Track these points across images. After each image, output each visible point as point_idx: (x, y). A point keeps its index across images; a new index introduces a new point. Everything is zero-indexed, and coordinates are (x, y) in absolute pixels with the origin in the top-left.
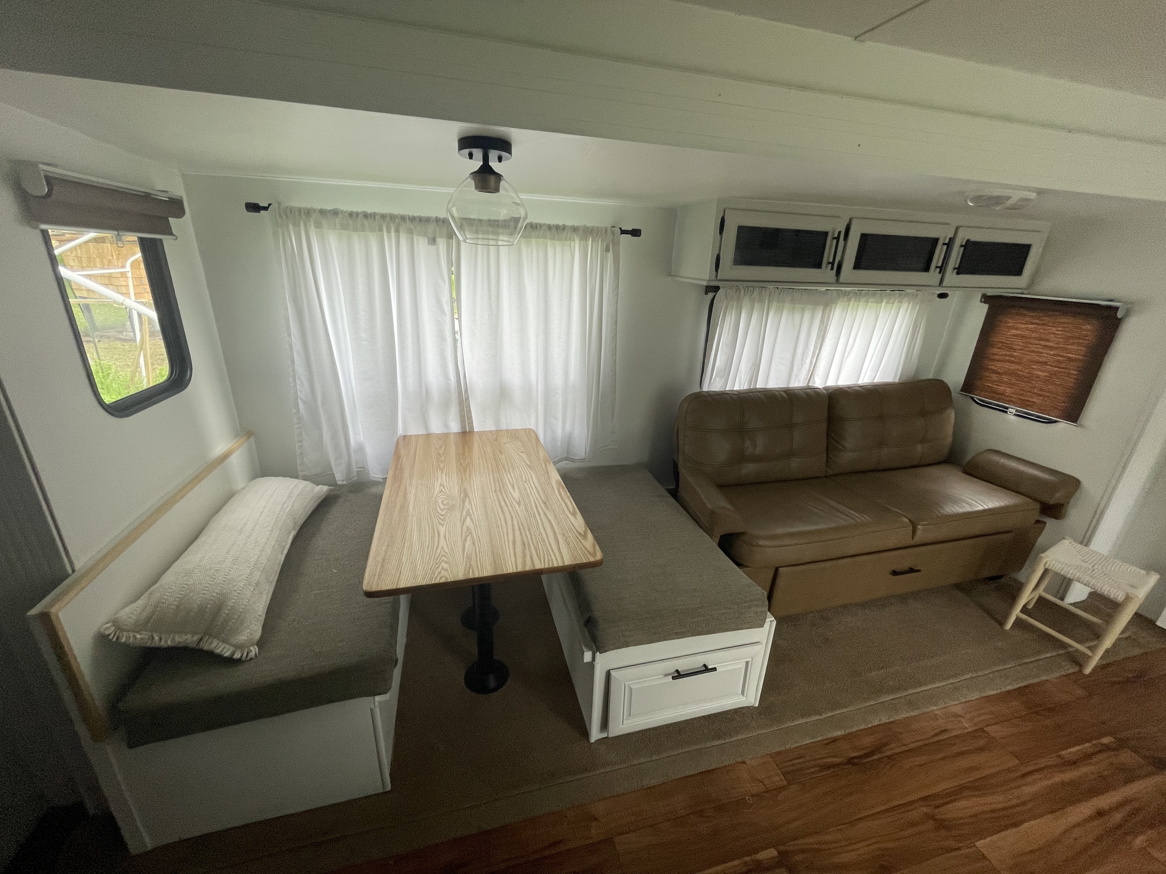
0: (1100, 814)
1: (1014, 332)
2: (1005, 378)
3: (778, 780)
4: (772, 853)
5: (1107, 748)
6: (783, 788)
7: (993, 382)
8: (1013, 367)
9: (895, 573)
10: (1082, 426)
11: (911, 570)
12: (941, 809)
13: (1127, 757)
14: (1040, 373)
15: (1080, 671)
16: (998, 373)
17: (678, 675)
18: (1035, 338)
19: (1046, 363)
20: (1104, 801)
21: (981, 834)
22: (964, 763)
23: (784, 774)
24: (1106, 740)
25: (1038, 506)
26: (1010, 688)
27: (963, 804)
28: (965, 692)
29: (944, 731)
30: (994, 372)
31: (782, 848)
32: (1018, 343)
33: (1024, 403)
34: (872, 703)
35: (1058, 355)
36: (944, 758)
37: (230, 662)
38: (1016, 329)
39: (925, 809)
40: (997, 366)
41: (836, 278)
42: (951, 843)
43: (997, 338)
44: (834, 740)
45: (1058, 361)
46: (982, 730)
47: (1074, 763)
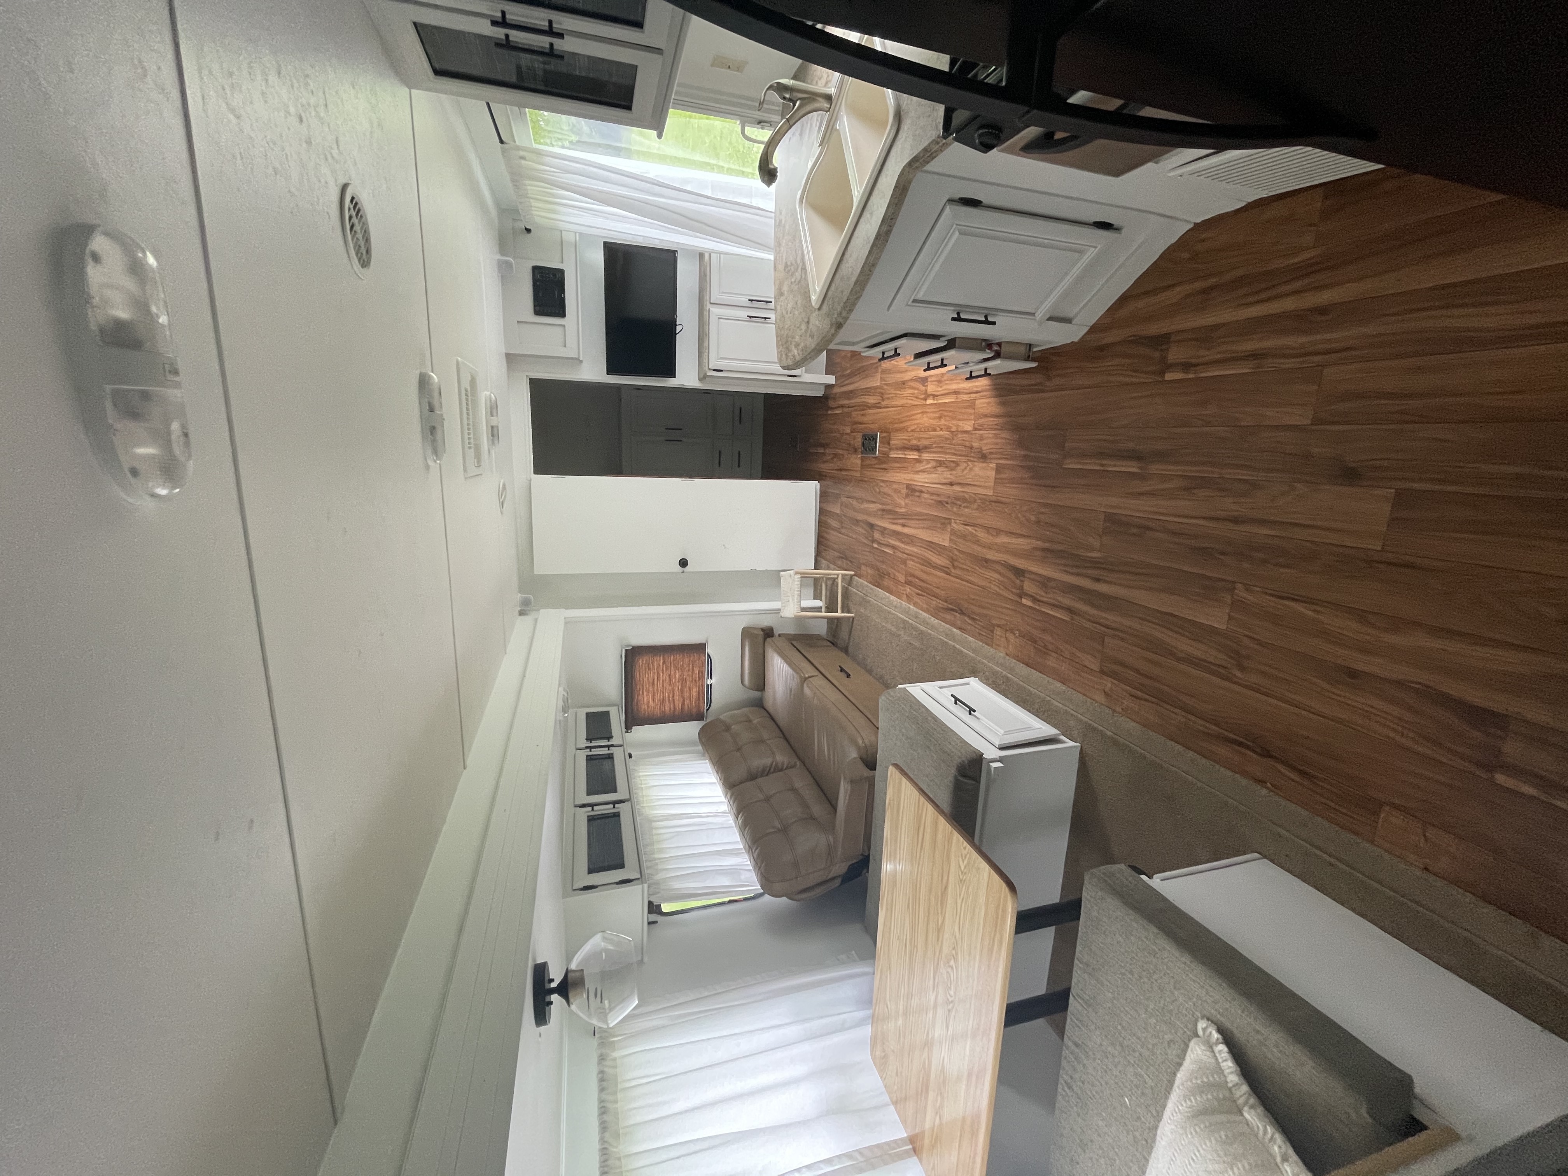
0: (904, 525)
1: (651, 702)
2: (686, 695)
3: (998, 632)
4: (1024, 601)
5: (879, 543)
6: (999, 626)
7: (691, 703)
8: (677, 693)
9: (848, 676)
10: (707, 641)
11: (842, 670)
12: (946, 565)
13: (877, 535)
14: (677, 676)
15: (855, 575)
16: (684, 701)
17: (971, 711)
18: (653, 688)
19: (670, 675)
20: (899, 528)
21: (944, 548)
22: (924, 576)
23: (992, 631)
24: (875, 546)
25: (769, 640)
26: (880, 590)
27: (939, 562)
28: (895, 603)
29: (918, 594)
30: (683, 704)
31: (1018, 600)
32: (658, 697)
33: (701, 677)
34: (929, 631)
35: (663, 670)
36: (927, 583)
37: (1229, 1040)
38: (649, 702)
39: (953, 571)
40: (679, 705)
41: (626, 803)
42: (956, 552)
43: (657, 712)
44: (960, 629)
45: (667, 669)
46: (906, 583)
47: (894, 547)
